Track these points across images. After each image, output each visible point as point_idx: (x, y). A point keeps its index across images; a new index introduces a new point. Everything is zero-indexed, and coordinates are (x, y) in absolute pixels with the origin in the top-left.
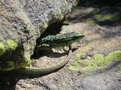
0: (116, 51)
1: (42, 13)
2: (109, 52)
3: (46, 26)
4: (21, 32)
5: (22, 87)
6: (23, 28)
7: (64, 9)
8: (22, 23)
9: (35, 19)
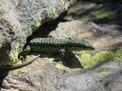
0: (103, 52)
1: (36, 13)
2: (97, 53)
3: (39, 24)
4: (6, 33)
5: (8, 82)
6: (9, 30)
7: (60, 8)
8: (8, 25)
9: (28, 18)
